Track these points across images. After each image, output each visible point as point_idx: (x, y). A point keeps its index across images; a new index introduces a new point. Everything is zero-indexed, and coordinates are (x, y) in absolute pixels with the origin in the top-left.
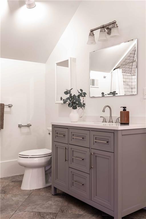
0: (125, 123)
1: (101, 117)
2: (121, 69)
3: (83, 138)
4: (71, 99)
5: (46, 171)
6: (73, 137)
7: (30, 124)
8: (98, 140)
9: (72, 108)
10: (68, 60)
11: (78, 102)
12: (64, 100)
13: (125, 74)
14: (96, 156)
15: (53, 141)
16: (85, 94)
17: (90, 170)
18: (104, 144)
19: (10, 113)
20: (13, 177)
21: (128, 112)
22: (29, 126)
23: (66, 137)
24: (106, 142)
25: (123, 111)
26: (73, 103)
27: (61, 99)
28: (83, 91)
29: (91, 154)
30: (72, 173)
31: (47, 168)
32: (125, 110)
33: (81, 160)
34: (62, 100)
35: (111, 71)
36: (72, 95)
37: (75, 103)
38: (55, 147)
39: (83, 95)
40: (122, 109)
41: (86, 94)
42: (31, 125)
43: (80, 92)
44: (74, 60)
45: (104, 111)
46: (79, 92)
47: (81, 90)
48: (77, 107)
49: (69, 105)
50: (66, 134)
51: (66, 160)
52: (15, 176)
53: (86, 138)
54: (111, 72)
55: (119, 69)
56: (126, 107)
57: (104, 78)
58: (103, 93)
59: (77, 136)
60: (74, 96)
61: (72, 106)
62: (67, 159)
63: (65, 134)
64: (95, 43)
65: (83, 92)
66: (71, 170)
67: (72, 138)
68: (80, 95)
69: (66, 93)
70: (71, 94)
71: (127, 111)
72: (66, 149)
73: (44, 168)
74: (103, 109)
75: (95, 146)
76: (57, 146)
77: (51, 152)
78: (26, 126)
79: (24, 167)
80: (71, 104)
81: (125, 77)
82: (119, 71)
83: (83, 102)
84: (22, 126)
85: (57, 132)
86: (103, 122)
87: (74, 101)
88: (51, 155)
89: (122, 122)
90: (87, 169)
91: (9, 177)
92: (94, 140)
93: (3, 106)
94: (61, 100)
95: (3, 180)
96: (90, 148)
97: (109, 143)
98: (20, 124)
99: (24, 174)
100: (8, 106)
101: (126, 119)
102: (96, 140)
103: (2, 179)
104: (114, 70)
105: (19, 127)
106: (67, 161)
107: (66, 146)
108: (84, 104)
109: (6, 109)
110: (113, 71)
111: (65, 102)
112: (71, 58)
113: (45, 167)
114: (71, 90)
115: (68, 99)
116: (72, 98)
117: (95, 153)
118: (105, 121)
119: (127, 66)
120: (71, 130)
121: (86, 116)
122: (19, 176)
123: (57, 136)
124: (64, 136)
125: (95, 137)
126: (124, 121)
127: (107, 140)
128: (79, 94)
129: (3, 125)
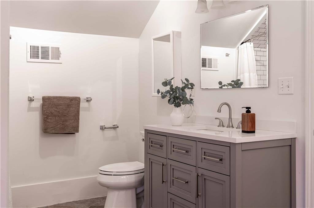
0: (249, 130)
1: (216, 118)
2: (252, 43)
3: (186, 152)
4: (172, 93)
5: (137, 195)
6: (174, 149)
7: (117, 125)
8: (208, 156)
9: (173, 105)
10: (169, 35)
11: (182, 96)
12: (162, 93)
13: (259, 49)
14: (205, 179)
15: (147, 153)
16: (192, 85)
17: (197, 198)
18: (217, 162)
19: (88, 109)
20: (92, 200)
21: (254, 115)
22: (115, 127)
23: (164, 147)
24: (219, 160)
25: (245, 112)
26: (176, 98)
27: (158, 92)
28: (189, 81)
29: (198, 176)
30: (172, 201)
31: (139, 190)
32: (248, 111)
33: (185, 183)
34: (160, 94)
35: (238, 46)
36: (174, 87)
37: (177, 98)
38: (149, 162)
39: (190, 86)
40: (245, 110)
41: (194, 86)
42: (118, 127)
43: (186, 82)
44: (178, 34)
45: (219, 111)
46: (183, 83)
47: (187, 80)
48: (182, 104)
49: (169, 100)
50: (164, 144)
51: (163, 182)
52: (96, 198)
53: (191, 151)
54: (237, 48)
55: (250, 43)
56: (250, 108)
57: (226, 56)
58: (220, 83)
59: (179, 148)
60: (177, 89)
61: (173, 103)
62: (165, 181)
63: (162, 143)
64: (208, 11)
65: (190, 83)
66: (170, 196)
67: (172, 151)
68: (186, 86)
69: (165, 84)
70: (172, 85)
71: (251, 113)
72: (163, 165)
73: (134, 190)
74: (219, 108)
75: (204, 164)
76: (151, 160)
77: (144, 168)
78: (111, 128)
79: (106, 188)
80: (172, 100)
81: (259, 53)
82: (249, 46)
83: (190, 96)
84: (105, 128)
85: (151, 140)
86: (218, 126)
87: (177, 95)
88: (144, 172)
89: (244, 130)
90: (192, 197)
91: (87, 201)
92: (203, 156)
93: (79, 100)
94: (158, 94)
95: (78, 205)
96: (197, 167)
97: (223, 161)
98: (102, 124)
99: (106, 196)
100: (86, 101)
101: (250, 125)
102: (205, 155)
103: (77, 203)
104: (241, 44)
105: (101, 129)
106: (165, 182)
107: (164, 161)
108: (192, 100)
109: (83, 105)
110: (240, 46)
111: (163, 97)
112: (173, 32)
113: (136, 189)
114: (171, 79)
115: (168, 92)
116: (173, 90)
117: (204, 175)
118: (223, 125)
119: (261, 38)
120: (170, 139)
121: (195, 116)
122: (102, 199)
123: (152, 146)
124: (161, 146)
125: (203, 151)
126: (248, 127)
127: (221, 157)
128: (184, 85)
129: (79, 127)
